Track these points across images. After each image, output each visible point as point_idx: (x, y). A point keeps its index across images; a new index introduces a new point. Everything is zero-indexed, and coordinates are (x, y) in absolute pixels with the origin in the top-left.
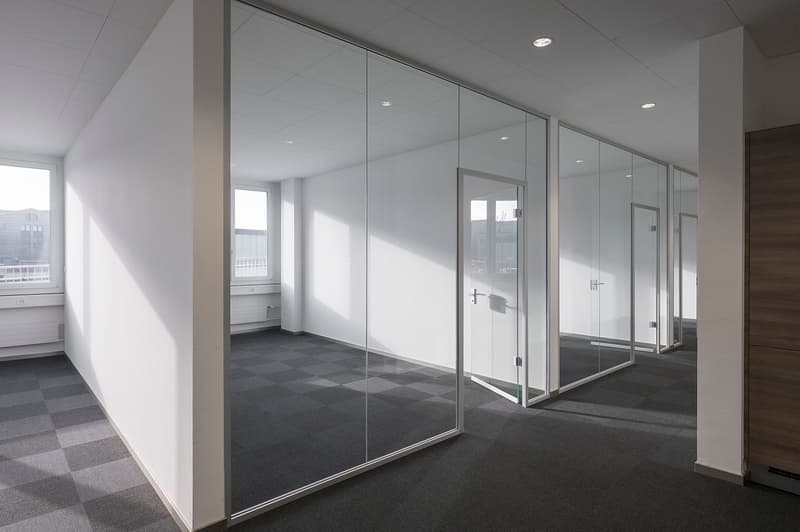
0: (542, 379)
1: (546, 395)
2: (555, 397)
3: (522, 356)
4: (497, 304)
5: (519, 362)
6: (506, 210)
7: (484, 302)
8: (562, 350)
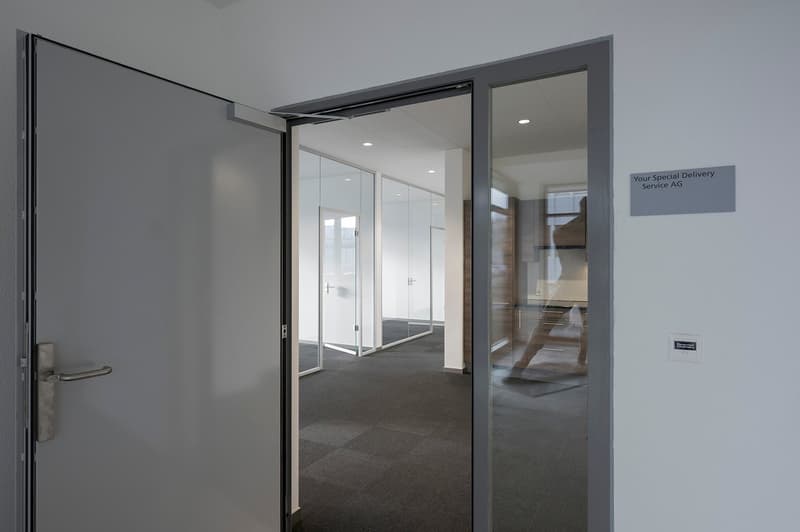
0: (372, 340)
1: (374, 350)
2: (379, 351)
3: (358, 324)
4: (343, 292)
5: (356, 328)
6: (349, 223)
7: (334, 292)
8: (384, 328)
